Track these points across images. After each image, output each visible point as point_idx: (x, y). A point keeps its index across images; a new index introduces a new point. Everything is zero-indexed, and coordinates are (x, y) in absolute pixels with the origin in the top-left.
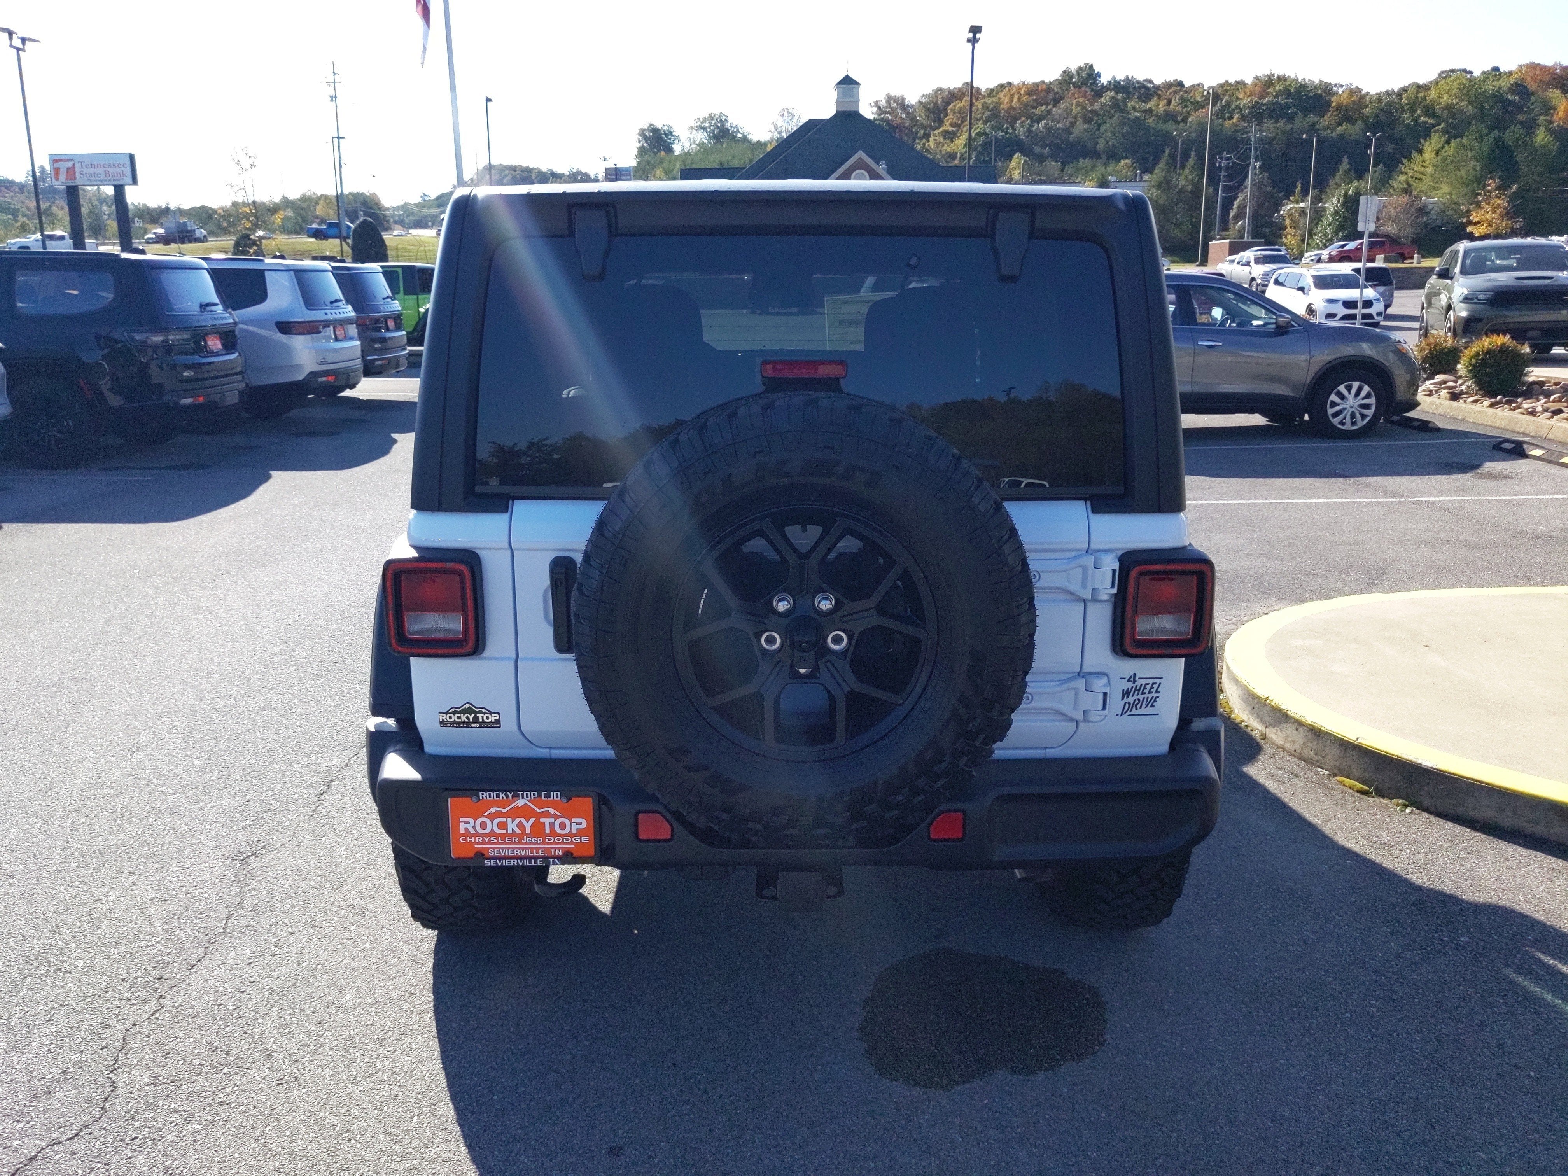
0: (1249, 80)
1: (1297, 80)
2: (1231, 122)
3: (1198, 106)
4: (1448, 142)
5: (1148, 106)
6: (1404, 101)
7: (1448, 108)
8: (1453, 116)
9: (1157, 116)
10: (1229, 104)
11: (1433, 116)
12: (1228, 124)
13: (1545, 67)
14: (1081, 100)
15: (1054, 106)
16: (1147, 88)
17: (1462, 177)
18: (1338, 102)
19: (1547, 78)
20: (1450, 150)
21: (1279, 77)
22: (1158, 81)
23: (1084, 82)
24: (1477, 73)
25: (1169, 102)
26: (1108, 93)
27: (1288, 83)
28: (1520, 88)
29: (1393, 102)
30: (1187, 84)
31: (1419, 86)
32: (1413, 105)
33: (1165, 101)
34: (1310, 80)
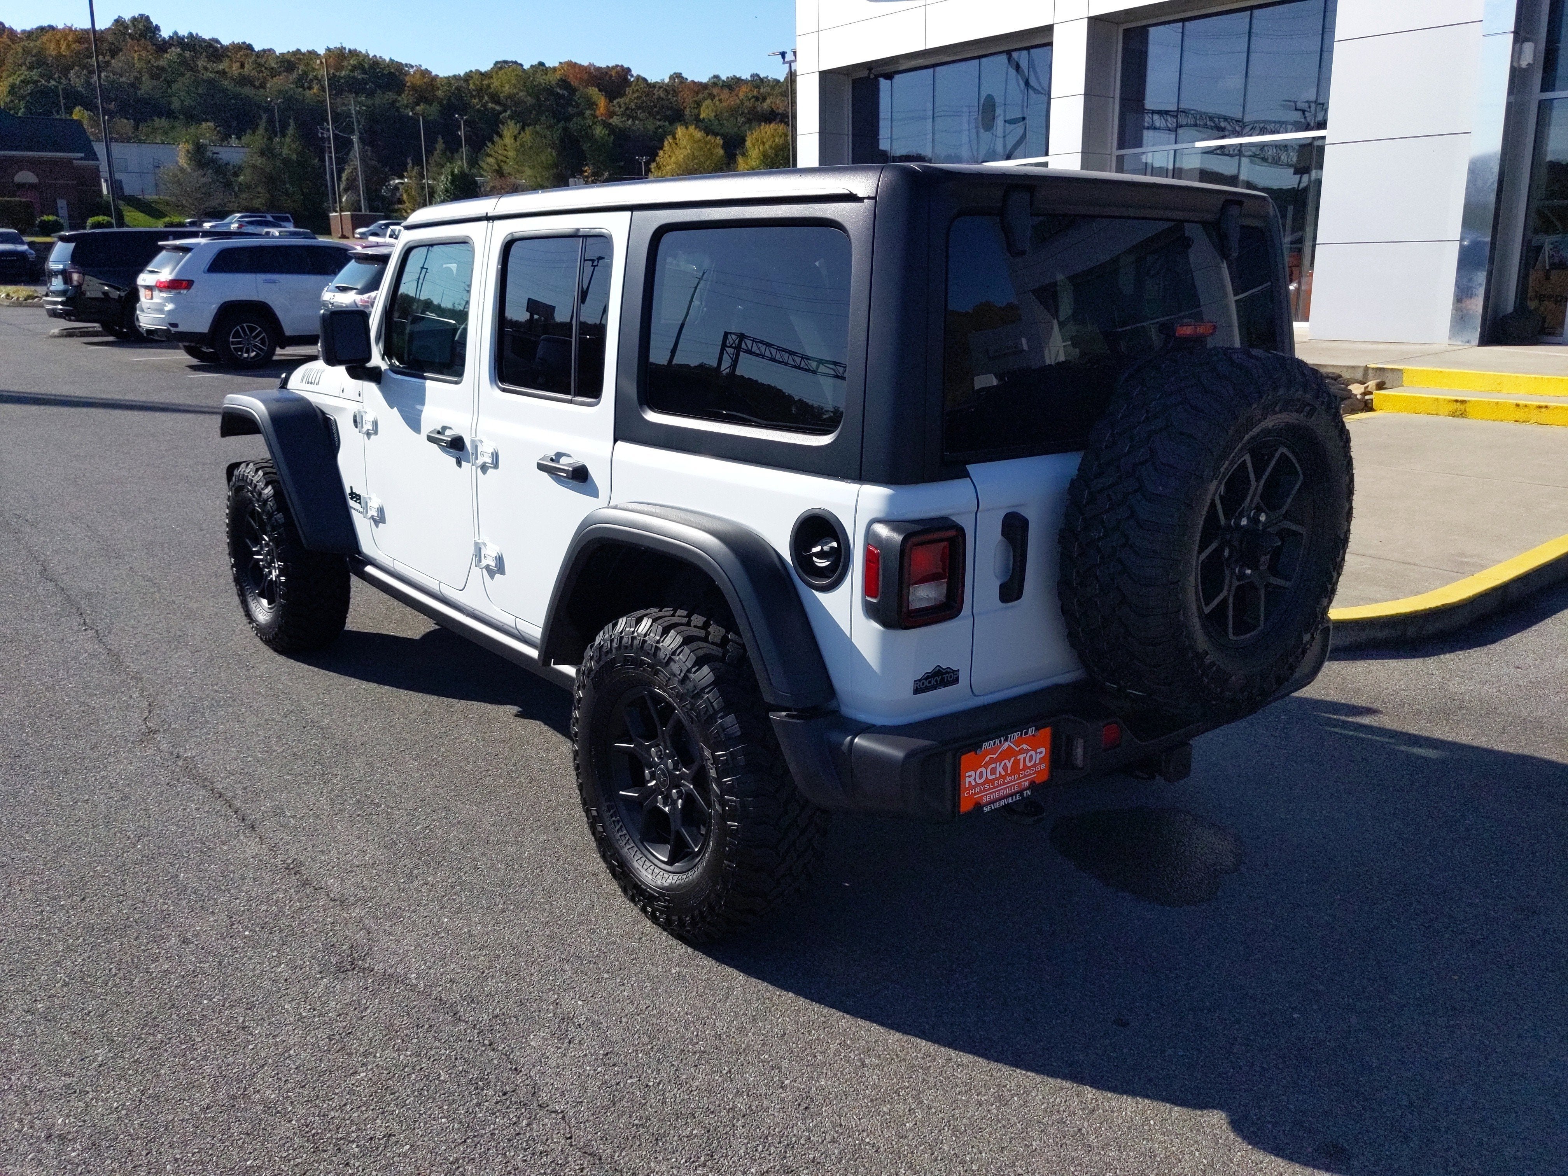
0: (321, 51)
1: (368, 55)
2: (311, 92)
3: (274, 73)
4: (523, 128)
5: (221, 67)
6: (472, 87)
7: (510, 96)
8: (516, 104)
9: (231, 78)
10: (305, 74)
11: (498, 102)
12: (309, 93)
13: (580, 66)
14: (144, 54)
15: (113, 57)
16: (216, 49)
17: (542, 162)
18: (412, 83)
19: (586, 77)
20: (527, 136)
21: (350, 51)
22: (226, 41)
23: (143, 35)
24: (526, 66)
25: (242, 66)
26: (173, 49)
27: (361, 58)
28: (564, 83)
29: (461, 87)
30: (257, 48)
31: (481, 74)
32: (480, 91)
33: (238, 64)
34: (381, 57)
